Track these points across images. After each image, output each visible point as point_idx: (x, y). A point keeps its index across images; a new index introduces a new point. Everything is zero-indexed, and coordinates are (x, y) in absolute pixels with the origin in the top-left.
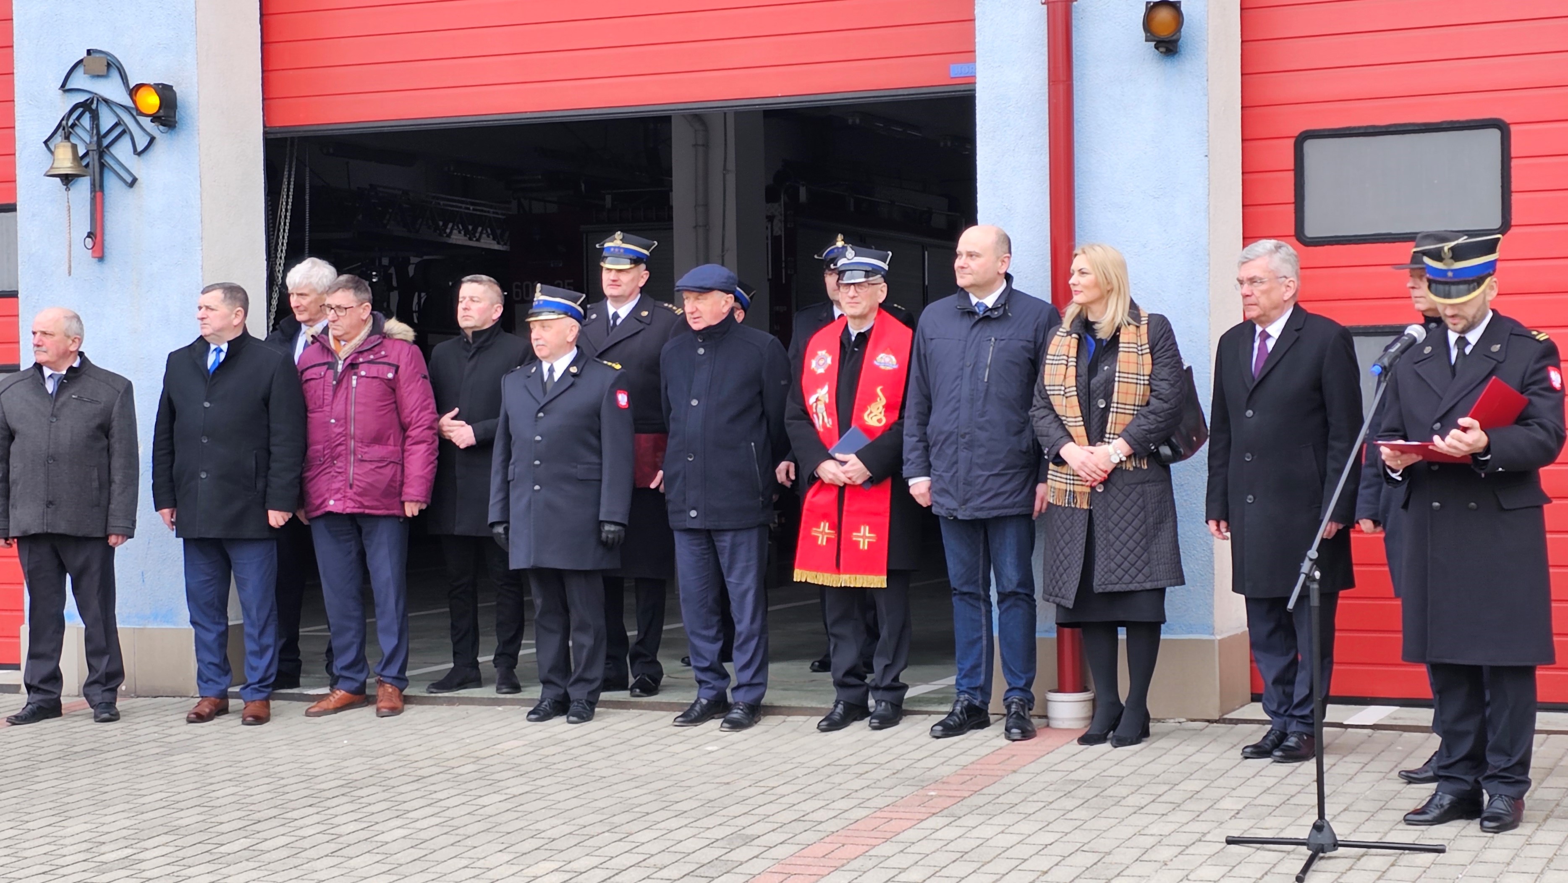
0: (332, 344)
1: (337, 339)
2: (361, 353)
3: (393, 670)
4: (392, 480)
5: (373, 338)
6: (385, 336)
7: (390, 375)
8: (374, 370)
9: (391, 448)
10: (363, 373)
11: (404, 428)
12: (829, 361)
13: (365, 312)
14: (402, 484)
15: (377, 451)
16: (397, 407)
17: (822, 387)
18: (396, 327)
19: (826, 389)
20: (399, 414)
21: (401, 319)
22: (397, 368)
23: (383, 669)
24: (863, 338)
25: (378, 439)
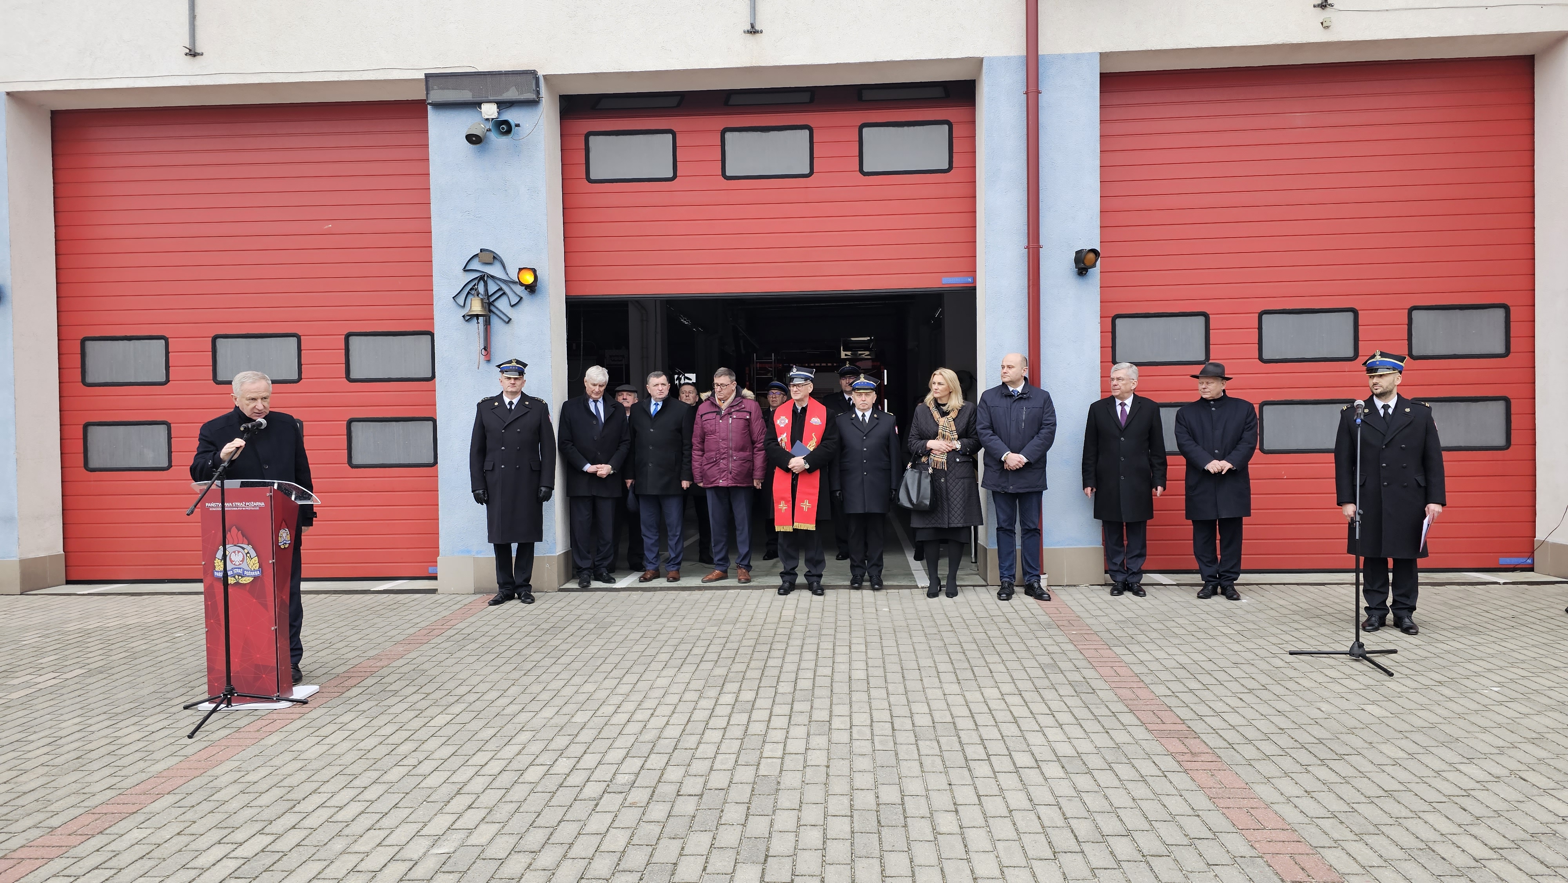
0: (718, 402)
1: (720, 400)
2: (732, 407)
3: (745, 563)
4: (749, 469)
5: (737, 399)
6: (744, 397)
7: (748, 417)
8: (741, 415)
9: (748, 453)
10: (735, 417)
11: (753, 443)
12: (787, 421)
13: (733, 387)
14: (753, 470)
15: (742, 454)
16: (750, 433)
17: (783, 434)
18: (746, 392)
19: (785, 434)
20: (751, 437)
21: (749, 389)
22: (750, 413)
23: (741, 561)
24: (804, 410)
25: (742, 449)
